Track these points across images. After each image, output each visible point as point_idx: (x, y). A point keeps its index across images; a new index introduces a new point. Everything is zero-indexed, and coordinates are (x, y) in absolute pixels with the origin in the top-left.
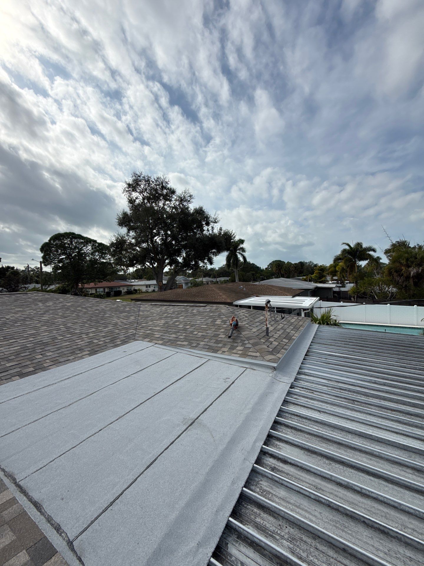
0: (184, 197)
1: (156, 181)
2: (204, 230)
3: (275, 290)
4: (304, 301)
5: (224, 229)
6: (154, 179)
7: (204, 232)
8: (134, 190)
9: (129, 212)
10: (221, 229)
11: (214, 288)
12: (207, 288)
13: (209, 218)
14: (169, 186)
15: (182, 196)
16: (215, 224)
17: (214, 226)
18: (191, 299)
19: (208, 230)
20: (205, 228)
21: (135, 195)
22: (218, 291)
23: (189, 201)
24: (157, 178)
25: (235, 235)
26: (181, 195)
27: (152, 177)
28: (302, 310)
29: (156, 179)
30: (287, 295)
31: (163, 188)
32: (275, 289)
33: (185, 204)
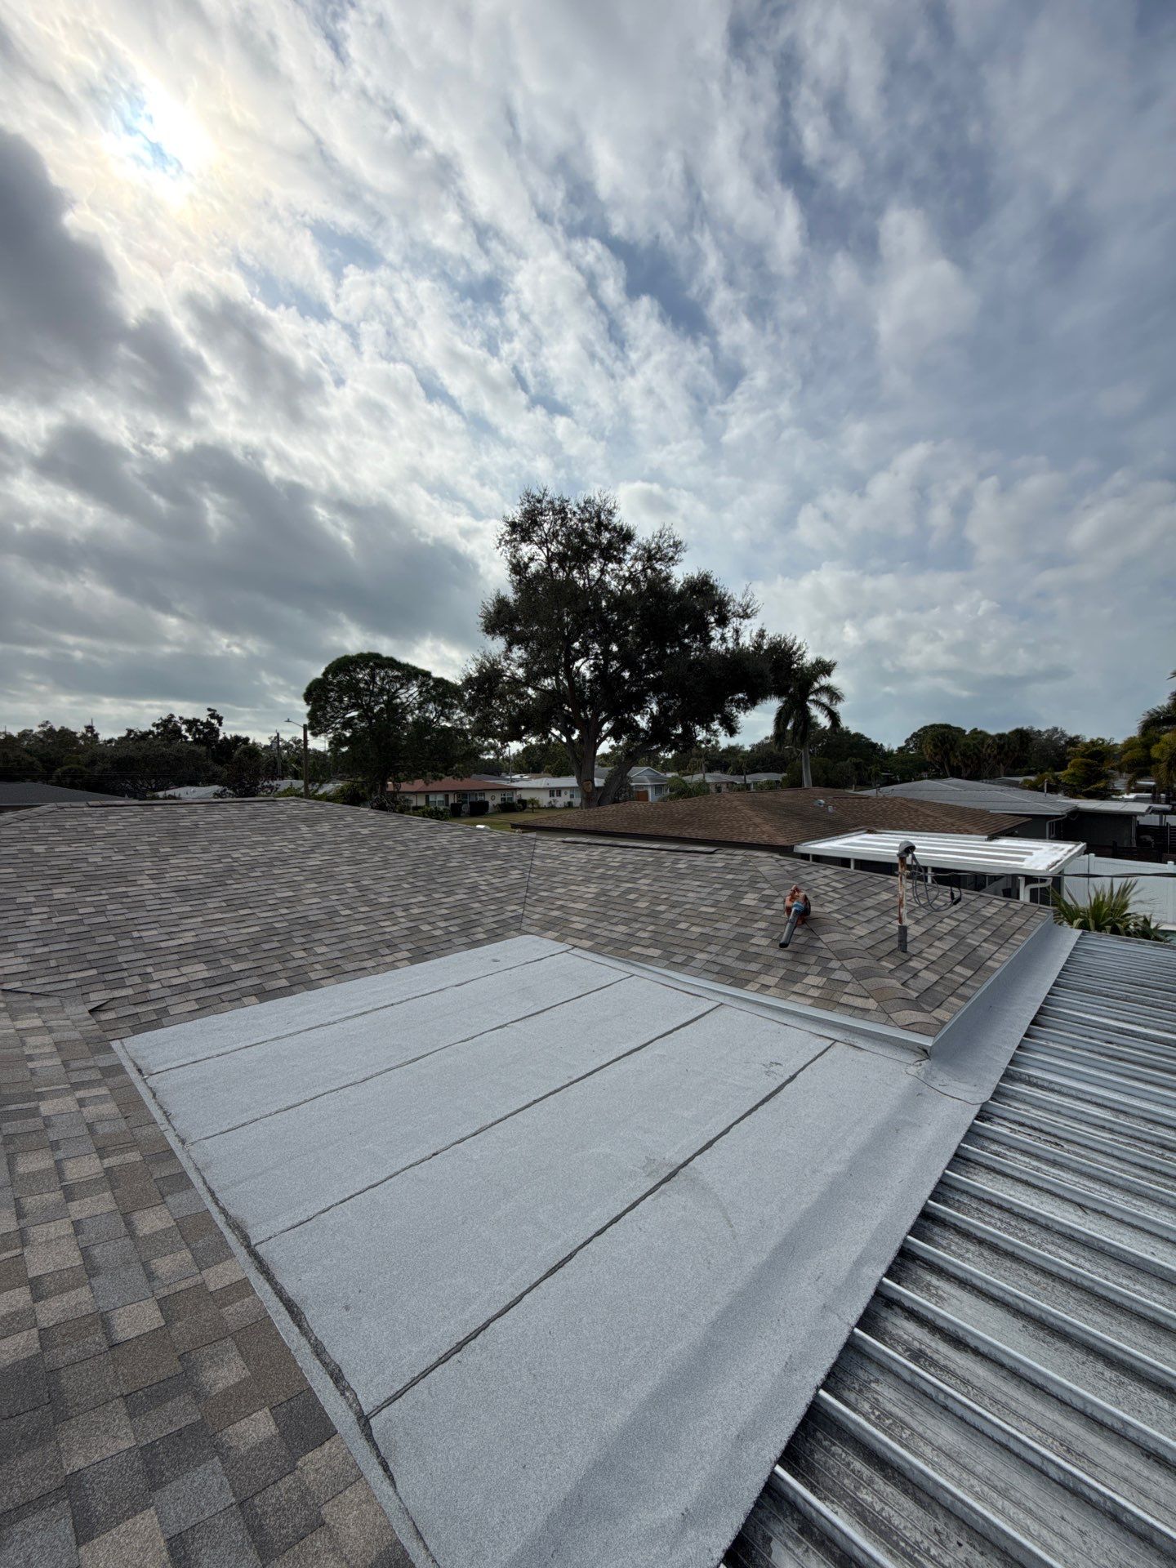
0: (659, 548)
1: (583, 510)
2: (712, 639)
3: (928, 816)
4: (1031, 854)
5: (770, 633)
6: (578, 505)
7: (713, 644)
8: (526, 538)
9: (511, 595)
10: (761, 634)
11: (736, 803)
12: (716, 802)
13: (728, 604)
14: (615, 520)
15: (653, 546)
16: (746, 622)
17: (742, 627)
18: (670, 832)
19: (723, 639)
20: (716, 633)
21: (527, 550)
22: (751, 813)
23: (672, 558)
24: (585, 503)
25: (804, 649)
26: (650, 544)
27: (572, 501)
28: (1022, 880)
29: (582, 505)
30: (971, 833)
31: (600, 527)
32: (928, 812)
33: (658, 566)
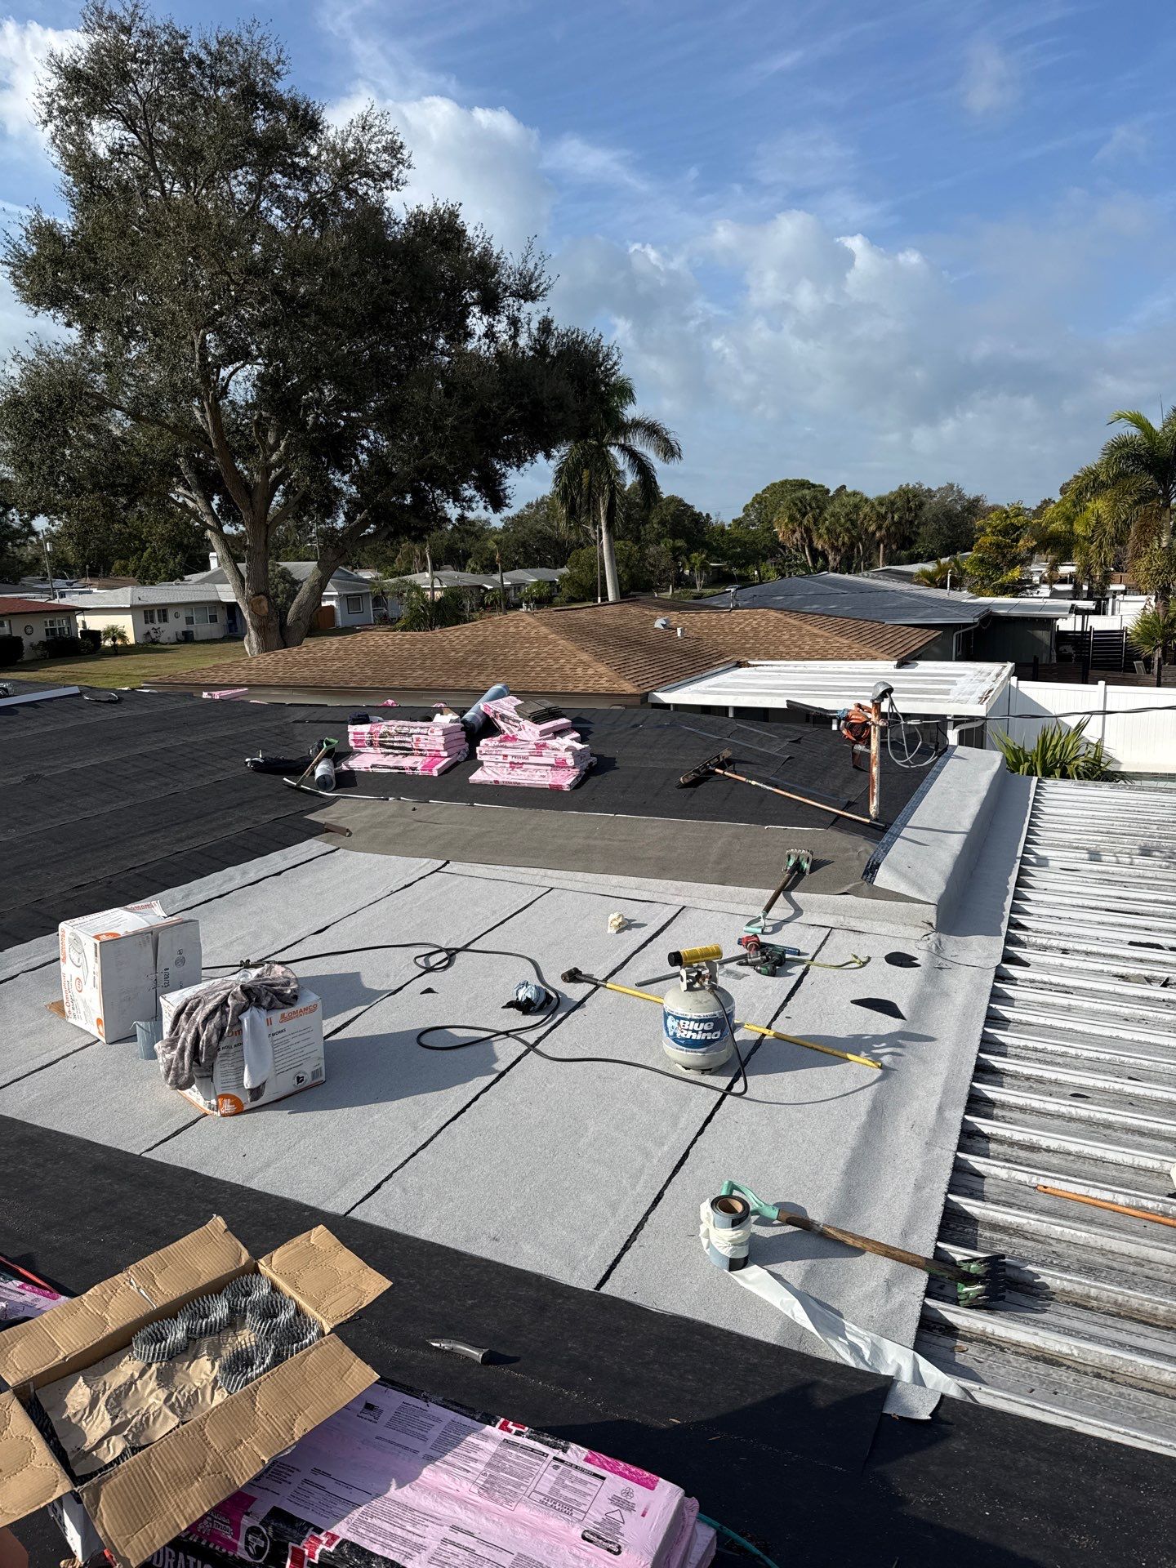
0: (361, 151)
1: (218, 58)
2: (469, 335)
4: (954, 683)
5: (560, 325)
6: (206, 47)
7: (471, 345)
9: (65, 219)
10: (546, 327)
11: (544, 630)
12: (512, 630)
13: (495, 271)
14: (282, 87)
15: (350, 145)
16: (528, 307)
17: (522, 316)
19: (490, 334)
20: (477, 323)
21: (105, 135)
22: (570, 646)
23: (388, 175)
24: (220, 43)
26: (345, 141)
27: (194, 38)
29: (214, 46)
30: (875, 659)
31: (252, 96)
32: (816, 631)
33: (363, 186)
